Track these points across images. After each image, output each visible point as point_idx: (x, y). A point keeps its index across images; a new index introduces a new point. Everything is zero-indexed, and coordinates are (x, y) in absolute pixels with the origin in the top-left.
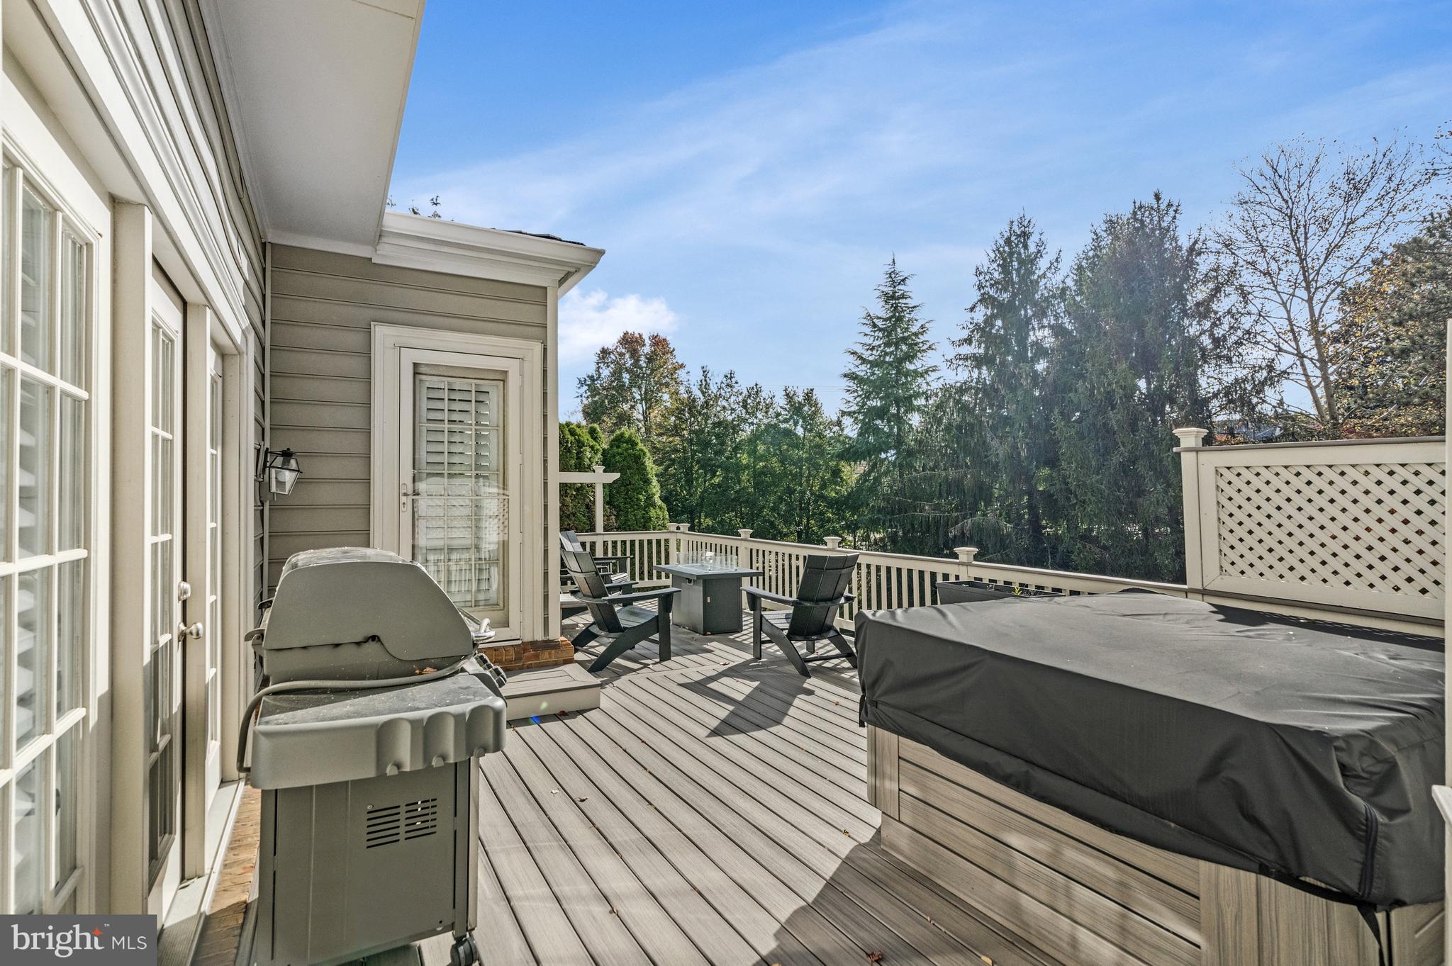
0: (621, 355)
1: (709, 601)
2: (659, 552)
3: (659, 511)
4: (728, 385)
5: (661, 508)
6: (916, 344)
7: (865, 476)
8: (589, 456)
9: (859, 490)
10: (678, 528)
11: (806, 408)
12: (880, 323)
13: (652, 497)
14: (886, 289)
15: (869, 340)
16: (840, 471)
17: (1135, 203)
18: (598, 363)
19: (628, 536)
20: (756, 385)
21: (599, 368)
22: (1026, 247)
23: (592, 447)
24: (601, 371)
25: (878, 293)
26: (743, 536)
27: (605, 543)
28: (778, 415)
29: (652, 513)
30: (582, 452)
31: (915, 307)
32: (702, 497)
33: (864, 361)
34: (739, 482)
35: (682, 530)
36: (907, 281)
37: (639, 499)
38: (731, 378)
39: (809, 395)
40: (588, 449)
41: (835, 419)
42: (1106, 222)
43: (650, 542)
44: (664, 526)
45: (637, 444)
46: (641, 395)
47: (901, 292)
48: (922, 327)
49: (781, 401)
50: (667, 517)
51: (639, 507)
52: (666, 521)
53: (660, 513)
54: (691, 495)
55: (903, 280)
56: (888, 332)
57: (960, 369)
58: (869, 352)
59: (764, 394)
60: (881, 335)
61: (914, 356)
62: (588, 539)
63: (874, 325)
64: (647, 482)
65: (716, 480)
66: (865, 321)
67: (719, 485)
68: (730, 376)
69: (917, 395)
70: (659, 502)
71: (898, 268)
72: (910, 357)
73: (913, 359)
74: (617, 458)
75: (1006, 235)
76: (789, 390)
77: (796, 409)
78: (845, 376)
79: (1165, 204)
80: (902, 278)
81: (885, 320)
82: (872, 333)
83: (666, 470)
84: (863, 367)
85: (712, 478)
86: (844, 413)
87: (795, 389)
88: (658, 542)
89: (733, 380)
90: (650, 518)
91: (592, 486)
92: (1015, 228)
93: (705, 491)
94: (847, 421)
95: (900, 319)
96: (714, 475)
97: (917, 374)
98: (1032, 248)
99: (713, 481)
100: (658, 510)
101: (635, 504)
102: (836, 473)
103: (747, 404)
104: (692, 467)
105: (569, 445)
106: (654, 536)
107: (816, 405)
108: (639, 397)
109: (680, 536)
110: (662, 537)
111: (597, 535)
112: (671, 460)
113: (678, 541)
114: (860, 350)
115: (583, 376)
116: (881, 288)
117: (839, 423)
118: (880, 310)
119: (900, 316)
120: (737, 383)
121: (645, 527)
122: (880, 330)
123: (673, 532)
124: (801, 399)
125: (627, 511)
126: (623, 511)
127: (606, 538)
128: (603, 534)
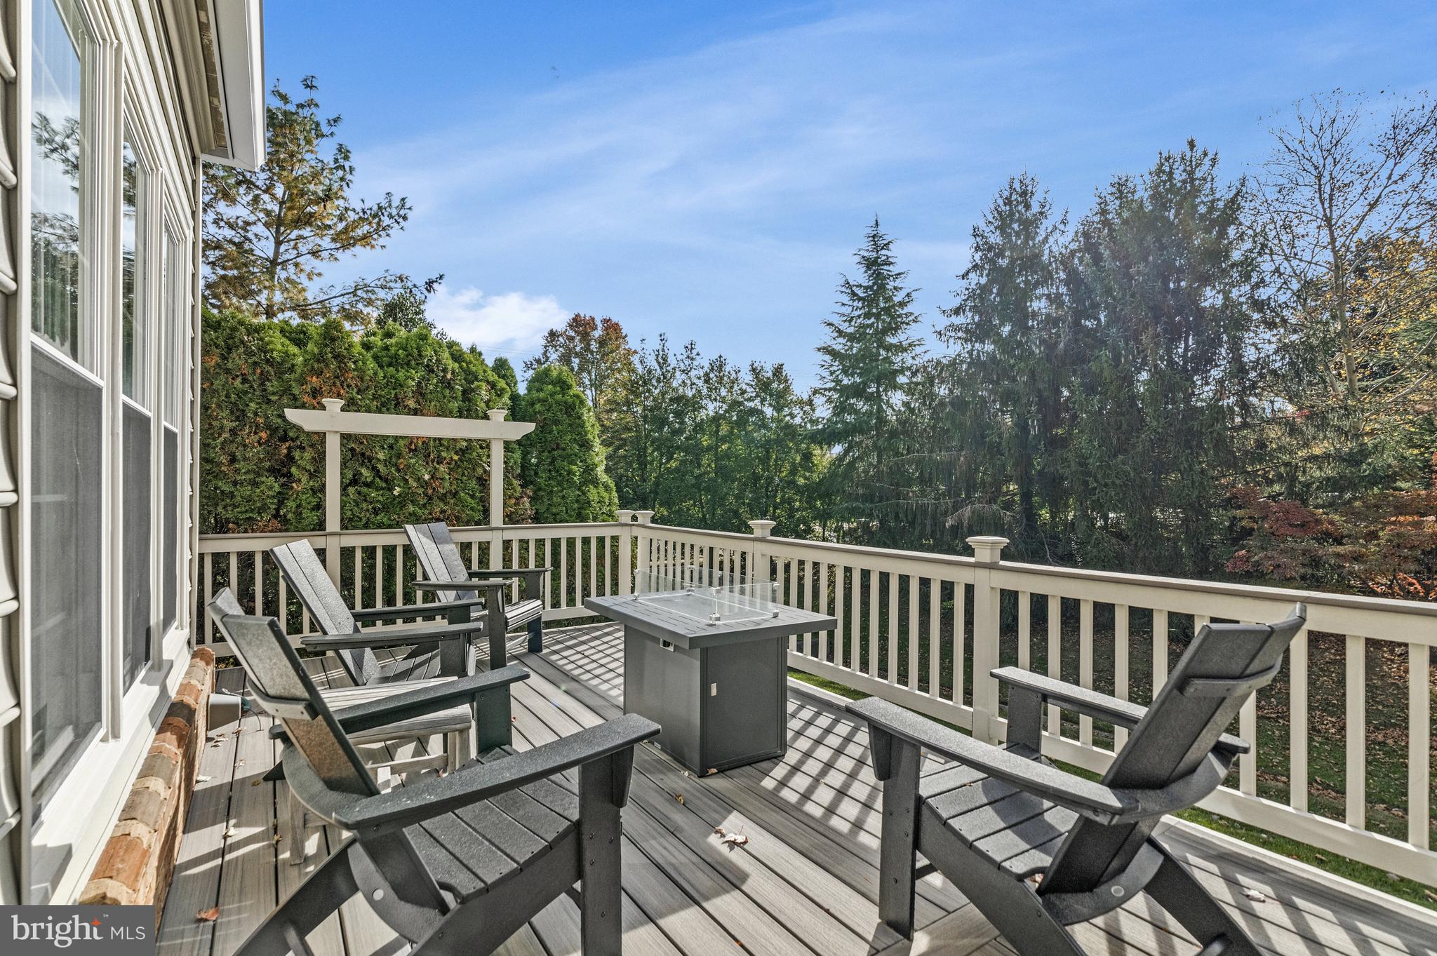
0: (571, 339)
1: (714, 692)
2: (601, 557)
3: (604, 492)
4: (688, 357)
5: (607, 488)
6: (900, 316)
7: (840, 458)
8: (486, 398)
9: (833, 475)
10: (634, 518)
11: (775, 385)
12: (860, 292)
13: (592, 470)
14: (866, 254)
15: (847, 310)
16: (811, 454)
17: (1161, 154)
18: (545, 347)
19: (548, 533)
20: (720, 357)
21: (546, 352)
22: (1028, 207)
23: (493, 385)
24: (549, 355)
25: (858, 259)
26: (758, 533)
27: (507, 544)
28: (743, 392)
29: (593, 494)
30: (473, 390)
31: (899, 274)
32: (657, 484)
33: (840, 333)
34: (699, 466)
35: (640, 521)
36: (891, 246)
37: (570, 472)
38: (692, 348)
39: (778, 370)
40: (484, 385)
41: (806, 397)
42: (1112, 185)
43: (586, 541)
44: (611, 515)
45: (570, 387)
46: (590, 380)
47: (883, 258)
48: (908, 295)
49: (746, 377)
50: (616, 500)
51: (572, 483)
52: (614, 508)
53: (605, 494)
54: (644, 481)
55: (888, 244)
56: (869, 301)
57: (951, 340)
58: (847, 324)
59: (728, 368)
60: (860, 305)
61: (896, 329)
62: (475, 536)
63: (854, 294)
64: (586, 445)
65: (673, 464)
66: (844, 289)
67: (677, 470)
68: (690, 347)
69: (902, 371)
70: (604, 478)
71: (882, 230)
72: (893, 329)
73: (896, 331)
74: (538, 407)
75: (1006, 194)
76: (756, 365)
77: (763, 386)
78: (819, 350)
79: (1200, 153)
80: (885, 242)
81: (866, 288)
82: (851, 303)
83: (615, 451)
84: (841, 340)
85: (668, 462)
86: (815, 392)
87: (763, 364)
88: (601, 540)
89: (694, 352)
90: (589, 502)
91: (486, 445)
92: (1017, 185)
93: (661, 475)
94: (819, 400)
95: (883, 287)
96: (670, 458)
97: (901, 348)
98: (1035, 208)
99: (668, 466)
100: (602, 490)
101: (564, 479)
102: (807, 456)
103: (710, 379)
104: (646, 448)
105: (449, 376)
106: (592, 531)
107: (786, 381)
108: (588, 383)
109: (637, 531)
110: (607, 533)
111: (492, 529)
112: (622, 439)
113: (635, 540)
114: (837, 320)
115: (529, 359)
116: (861, 253)
117: (810, 403)
118: (860, 277)
119: (882, 284)
120: (698, 354)
121: (581, 518)
122: (860, 299)
123: (626, 525)
124: (770, 374)
125: (552, 491)
126: (544, 490)
127: (509, 535)
128: (503, 529)
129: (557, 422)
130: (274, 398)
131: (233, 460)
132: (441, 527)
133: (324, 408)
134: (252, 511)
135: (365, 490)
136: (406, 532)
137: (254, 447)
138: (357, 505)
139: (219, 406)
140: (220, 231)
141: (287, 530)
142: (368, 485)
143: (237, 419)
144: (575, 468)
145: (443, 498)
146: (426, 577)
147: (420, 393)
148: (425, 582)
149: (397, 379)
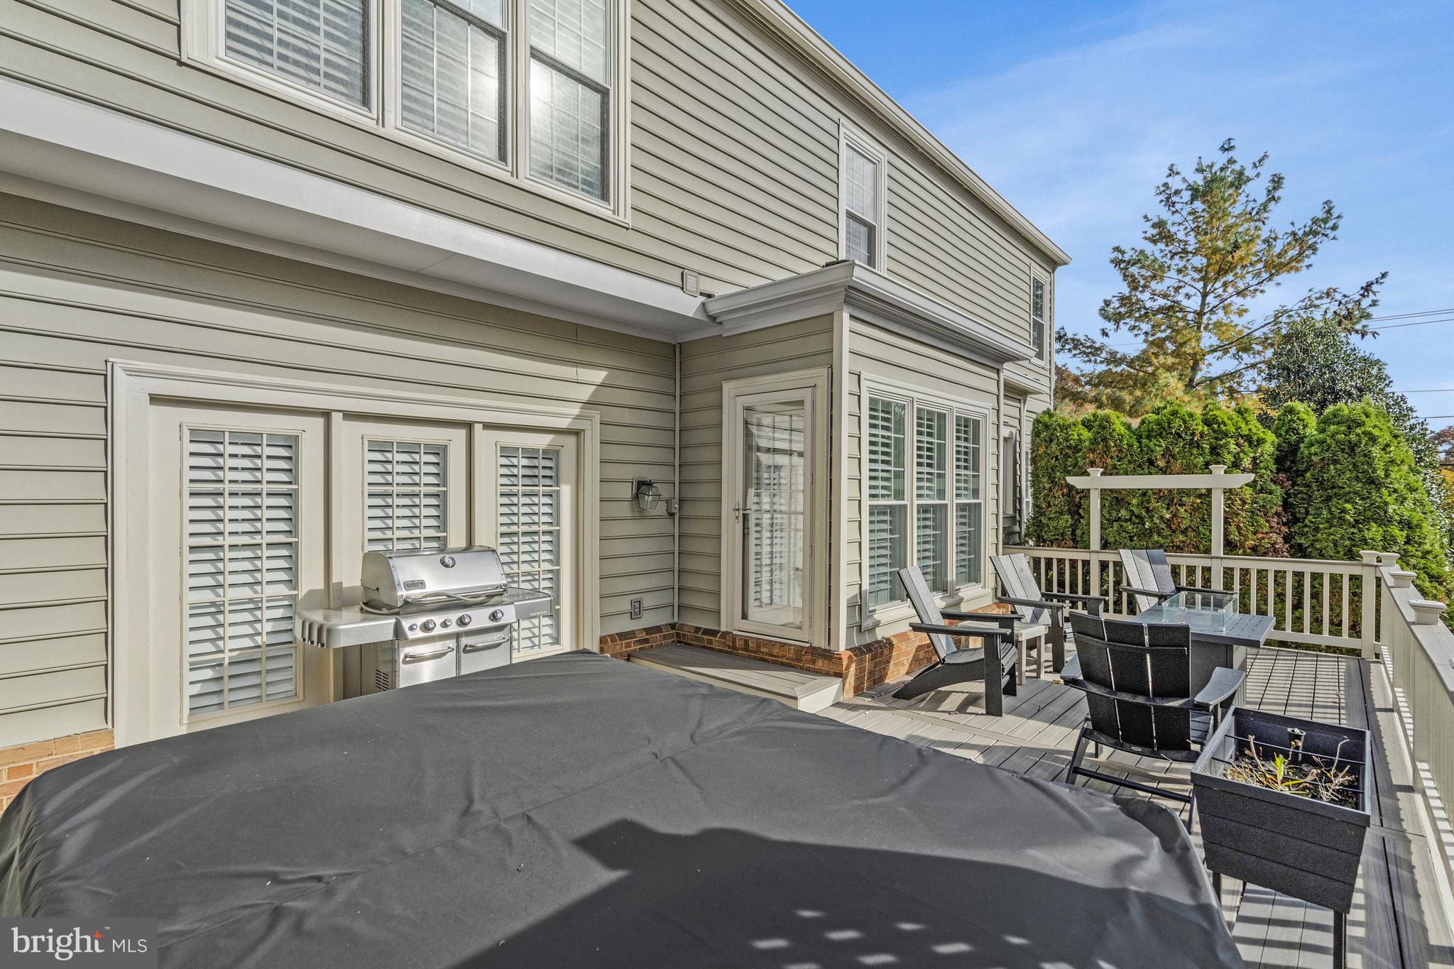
8: (1235, 450)
23: (1247, 438)
30: (1221, 446)
40: (1233, 440)
62: (1197, 562)
106: (1324, 568)
110: (1344, 571)
111: (1212, 558)
123: (1369, 565)
125: (1318, 527)
126: (1310, 527)
127: (1229, 564)
128: (1222, 558)
129: (1335, 462)
130: (1070, 468)
131: (1049, 506)
132: (1158, 552)
133: (1089, 475)
134: (1058, 535)
135: (1124, 524)
136: (1119, 553)
137: (1059, 500)
138: (1119, 534)
139: (1043, 476)
140: (1156, 303)
141: (1076, 548)
142: (1126, 521)
143: (1052, 482)
144: (1348, 506)
145: (1184, 532)
146: (1129, 584)
147: (1168, 454)
148: (1129, 588)
149: (1149, 447)
